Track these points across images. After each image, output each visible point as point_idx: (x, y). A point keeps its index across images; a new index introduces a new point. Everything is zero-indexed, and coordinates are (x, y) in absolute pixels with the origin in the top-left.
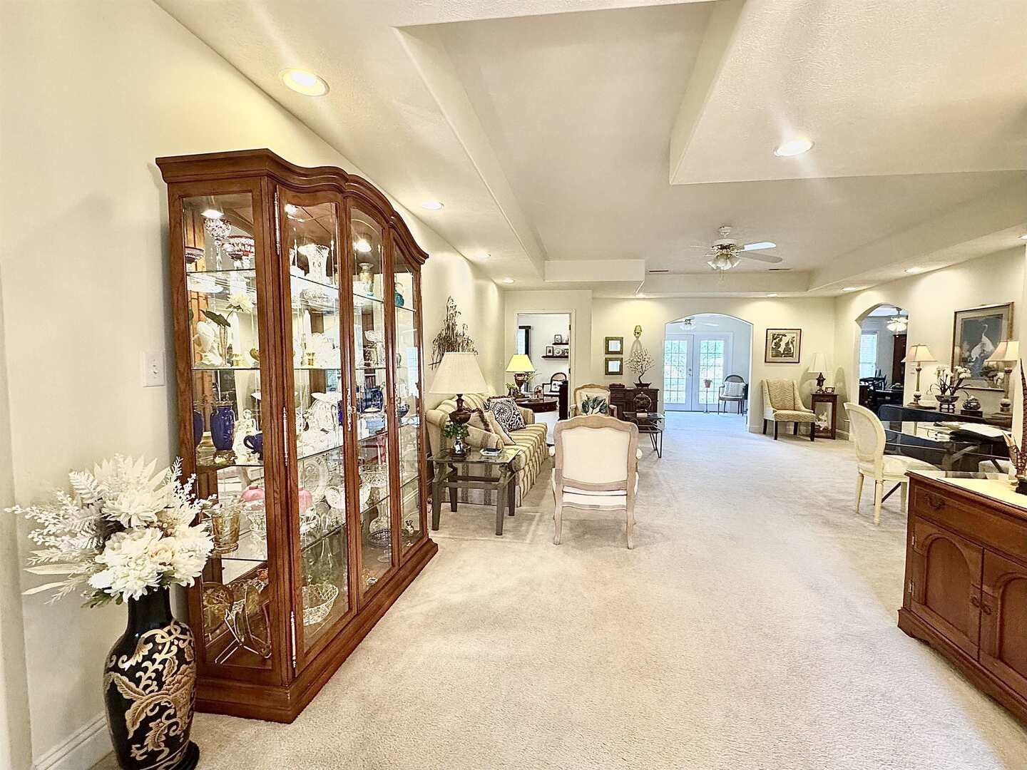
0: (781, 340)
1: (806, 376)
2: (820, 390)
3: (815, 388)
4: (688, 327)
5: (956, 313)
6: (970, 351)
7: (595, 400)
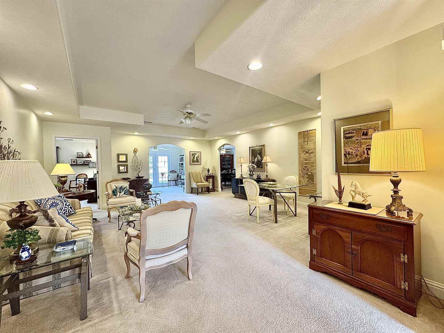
0: (195, 156)
1: (204, 169)
2: (209, 174)
3: (206, 173)
4: (156, 150)
5: (250, 147)
6: (254, 159)
7: (121, 188)
